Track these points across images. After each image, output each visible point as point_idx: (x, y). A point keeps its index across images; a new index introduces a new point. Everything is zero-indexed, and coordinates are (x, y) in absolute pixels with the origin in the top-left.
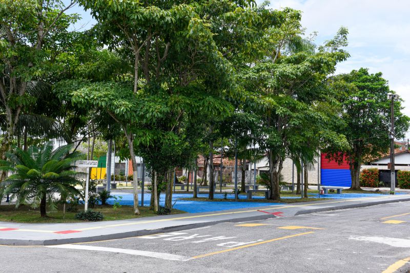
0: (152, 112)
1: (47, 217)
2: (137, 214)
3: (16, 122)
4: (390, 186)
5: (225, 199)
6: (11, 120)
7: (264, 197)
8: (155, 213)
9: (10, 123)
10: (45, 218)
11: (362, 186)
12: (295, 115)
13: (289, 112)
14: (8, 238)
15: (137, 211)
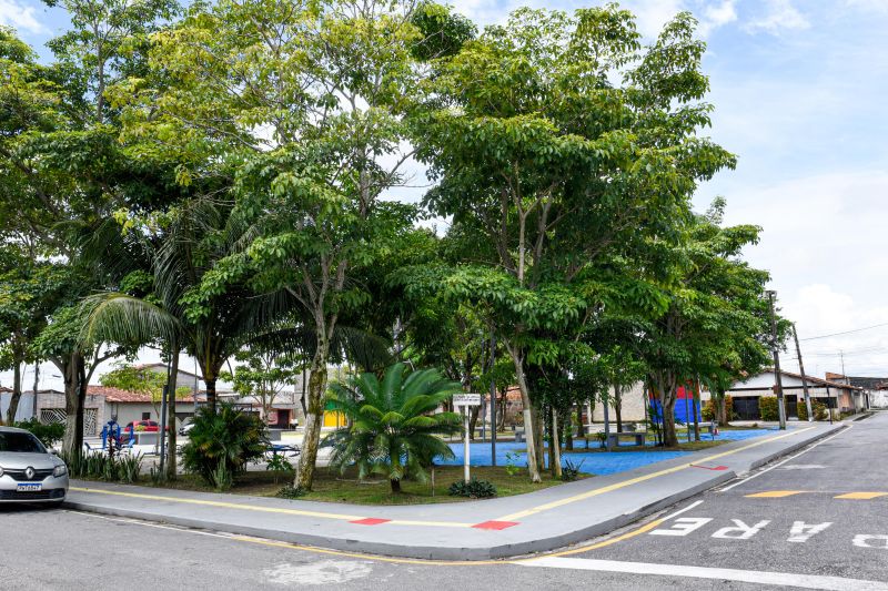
0: (564, 307)
1: (406, 493)
2: (537, 482)
3: (330, 336)
4: (778, 419)
5: (587, 448)
6: (324, 334)
7: (634, 443)
8: (558, 480)
9: (323, 339)
10: (402, 495)
11: (730, 420)
12: (709, 315)
13: (702, 312)
14: (417, 545)
15: (536, 477)
